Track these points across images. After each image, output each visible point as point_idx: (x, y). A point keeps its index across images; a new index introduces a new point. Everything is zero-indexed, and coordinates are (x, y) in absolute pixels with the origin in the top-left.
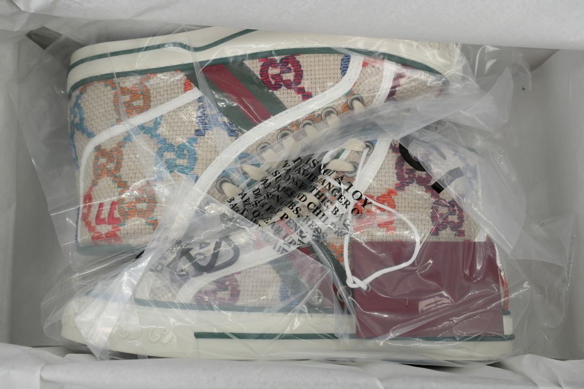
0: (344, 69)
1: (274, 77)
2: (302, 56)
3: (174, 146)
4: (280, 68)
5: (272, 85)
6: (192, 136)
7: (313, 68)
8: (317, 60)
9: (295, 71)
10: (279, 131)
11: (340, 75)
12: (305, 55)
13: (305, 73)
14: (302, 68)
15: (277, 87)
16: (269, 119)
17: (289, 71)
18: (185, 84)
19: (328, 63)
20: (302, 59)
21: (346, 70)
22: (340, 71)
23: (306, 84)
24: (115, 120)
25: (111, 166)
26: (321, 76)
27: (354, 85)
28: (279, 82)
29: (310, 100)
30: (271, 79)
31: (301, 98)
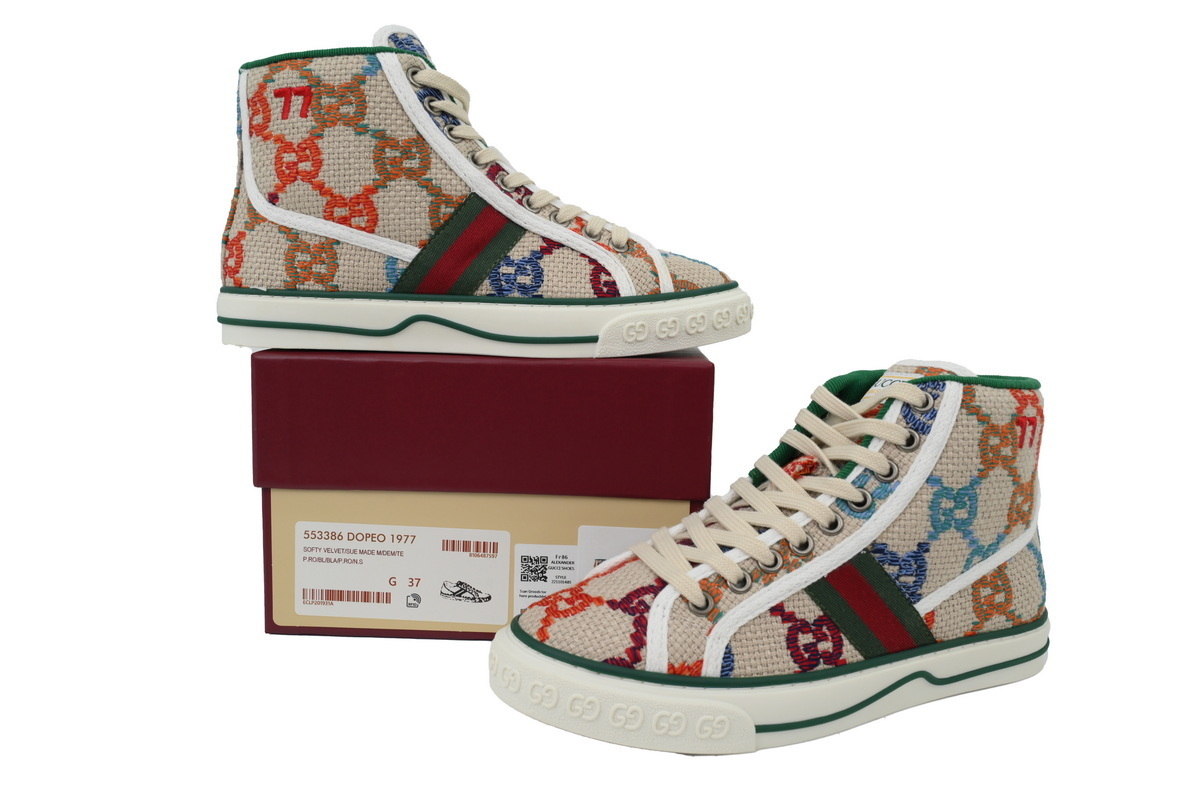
0: (728, 656)
1: (824, 638)
2: (791, 672)
3: (955, 527)
4: (817, 651)
5: (826, 625)
6: (934, 542)
7: (774, 653)
8: (770, 666)
9: (798, 648)
10: (814, 553)
11: (733, 644)
12: (787, 672)
13: (784, 644)
14: (789, 652)
15: (819, 622)
16: (830, 571)
17: (807, 647)
18: (933, 621)
19: (753, 661)
20: (792, 667)
21: (725, 653)
22: (734, 651)
23: (783, 629)
24: (1009, 566)
25: (1019, 500)
26: (760, 641)
27: (710, 631)
28: (817, 630)
29: (773, 604)
30: (828, 633)
31: (786, 605)
